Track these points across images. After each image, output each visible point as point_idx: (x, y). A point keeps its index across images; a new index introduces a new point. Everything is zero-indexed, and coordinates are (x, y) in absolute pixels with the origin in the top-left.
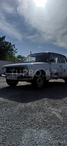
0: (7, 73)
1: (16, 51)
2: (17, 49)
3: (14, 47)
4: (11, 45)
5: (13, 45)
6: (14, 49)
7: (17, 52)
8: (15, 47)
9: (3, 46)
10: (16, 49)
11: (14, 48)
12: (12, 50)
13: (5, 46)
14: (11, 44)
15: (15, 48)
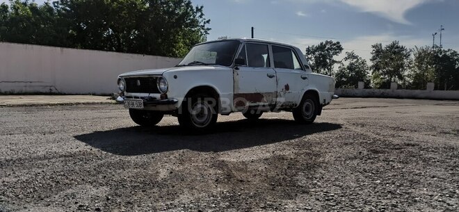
0: (127, 91)
1: (207, 26)
2: (208, 22)
3: (199, 14)
4: (192, 7)
5: (197, 8)
6: (200, 20)
7: (209, 29)
8: (202, 14)
9: (165, 12)
10: (207, 20)
11: (201, 17)
12: (194, 23)
13: (173, 12)
14: (192, 4)
15: (203, 17)
